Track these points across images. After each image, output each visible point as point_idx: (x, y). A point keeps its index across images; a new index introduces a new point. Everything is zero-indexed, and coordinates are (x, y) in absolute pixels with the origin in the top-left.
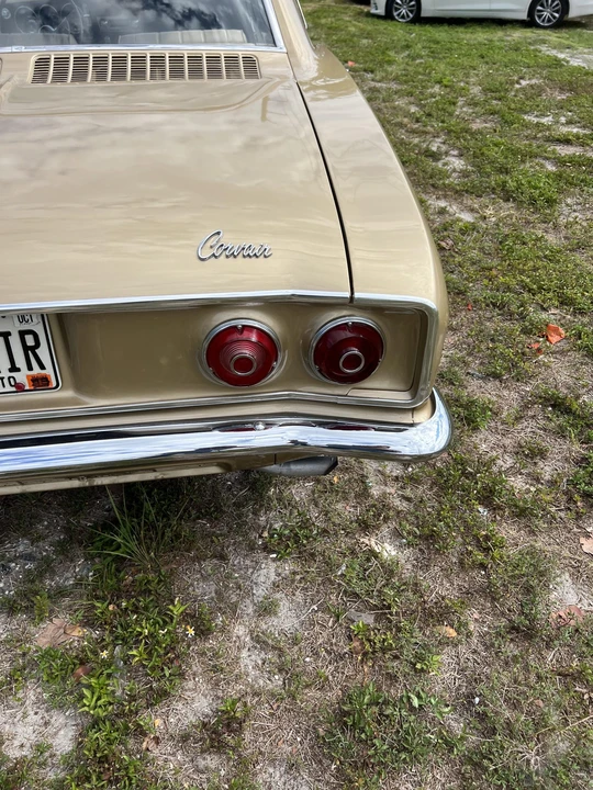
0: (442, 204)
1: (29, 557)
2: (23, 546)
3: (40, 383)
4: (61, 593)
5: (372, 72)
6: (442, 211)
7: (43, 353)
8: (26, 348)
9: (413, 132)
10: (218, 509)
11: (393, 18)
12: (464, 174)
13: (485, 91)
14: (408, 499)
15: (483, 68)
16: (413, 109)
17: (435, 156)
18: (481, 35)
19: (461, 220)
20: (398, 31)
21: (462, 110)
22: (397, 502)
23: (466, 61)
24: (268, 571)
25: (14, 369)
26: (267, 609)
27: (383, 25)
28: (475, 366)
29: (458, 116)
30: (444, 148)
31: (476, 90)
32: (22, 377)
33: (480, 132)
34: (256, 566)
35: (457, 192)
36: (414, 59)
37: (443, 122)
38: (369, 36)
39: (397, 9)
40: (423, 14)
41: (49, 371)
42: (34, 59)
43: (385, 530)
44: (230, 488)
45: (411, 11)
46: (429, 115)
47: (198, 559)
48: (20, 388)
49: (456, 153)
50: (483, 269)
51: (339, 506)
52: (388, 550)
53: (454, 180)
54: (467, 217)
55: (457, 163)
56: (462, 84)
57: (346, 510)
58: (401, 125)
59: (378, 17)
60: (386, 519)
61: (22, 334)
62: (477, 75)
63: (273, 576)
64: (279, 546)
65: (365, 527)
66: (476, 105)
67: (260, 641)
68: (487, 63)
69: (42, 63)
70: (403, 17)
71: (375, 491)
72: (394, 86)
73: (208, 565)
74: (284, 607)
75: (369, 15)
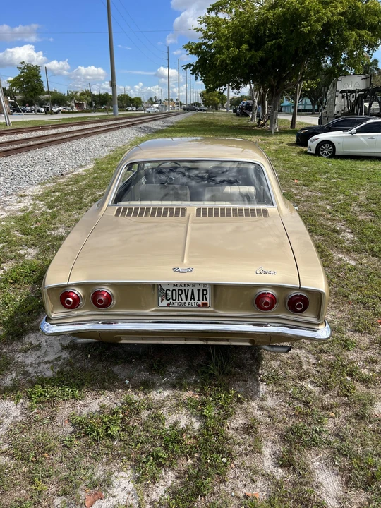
0: (340, 256)
1: (177, 373)
2: (174, 369)
3: (205, 305)
4: (189, 384)
5: (307, 186)
6: (340, 260)
7: (208, 296)
8: (203, 294)
9: (328, 219)
10: (243, 365)
11: (320, 155)
12: (352, 242)
13: (367, 199)
14: (318, 372)
15: (368, 187)
16: (328, 207)
17: (338, 232)
18: (369, 166)
19: (348, 264)
20: (322, 162)
21: (354, 208)
22: (314, 372)
23: (358, 182)
24: (263, 388)
25: (199, 300)
26: (263, 399)
27: (313, 159)
28: (350, 326)
29: (352, 212)
30: (343, 228)
31: (363, 198)
32: (200, 303)
33: (362, 221)
34: (259, 386)
35: (348, 250)
36: (330, 179)
37: (344, 215)
38: (306, 165)
39: (322, 151)
40: (337, 153)
41: (208, 302)
42: (196, 208)
43: (308, 380)
44: (247, 360)
45: (330, 152)
46: (336, 211)
47: (238, 380)
48: (199, 306)
49: (349, 231)
50: (358, 287)
51: (290, 371)
52: (310, 387)
53: (347, 244)
54: (353, 263)
55: (350, 236)
56: (356, 195)
57: (293, 373)
58: (321, 215)
59: (311, 154)
60: (309, 377)
61: (203, 290)
62: (364, 190)
63: (265, 390)
64: (267, 381)
65: (301, 378)
66: (362, 206)
67: (261, 408)
68: (371, 182)
69: (198, 210)
70: (325, 154)
71: (305, 367)
72: (319, 194)
73: (241, 383)
74: (269, 399)
75: (306, 153)
